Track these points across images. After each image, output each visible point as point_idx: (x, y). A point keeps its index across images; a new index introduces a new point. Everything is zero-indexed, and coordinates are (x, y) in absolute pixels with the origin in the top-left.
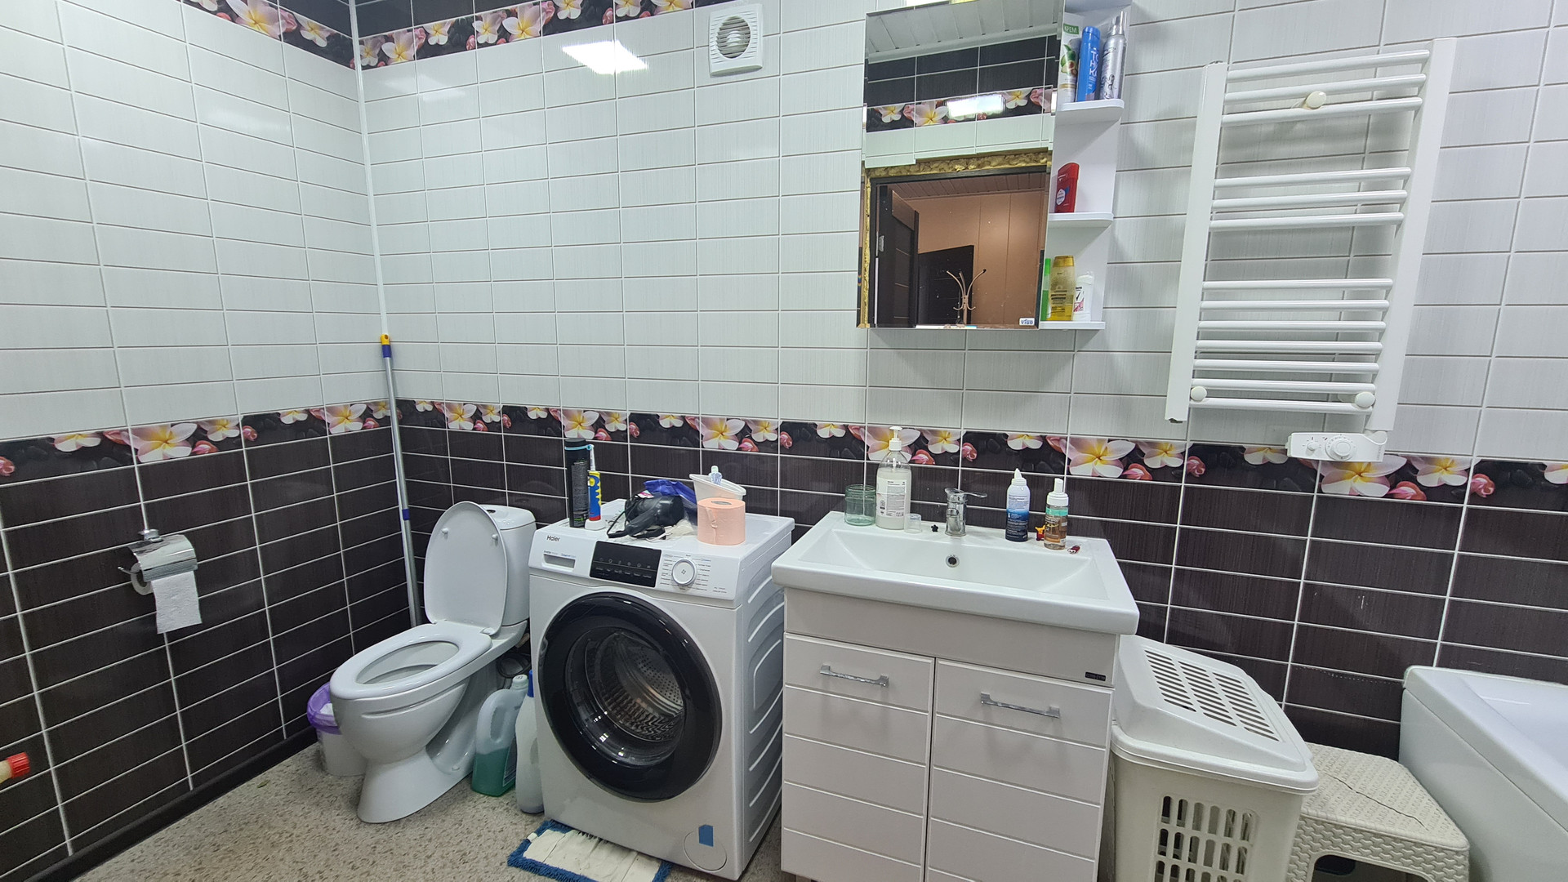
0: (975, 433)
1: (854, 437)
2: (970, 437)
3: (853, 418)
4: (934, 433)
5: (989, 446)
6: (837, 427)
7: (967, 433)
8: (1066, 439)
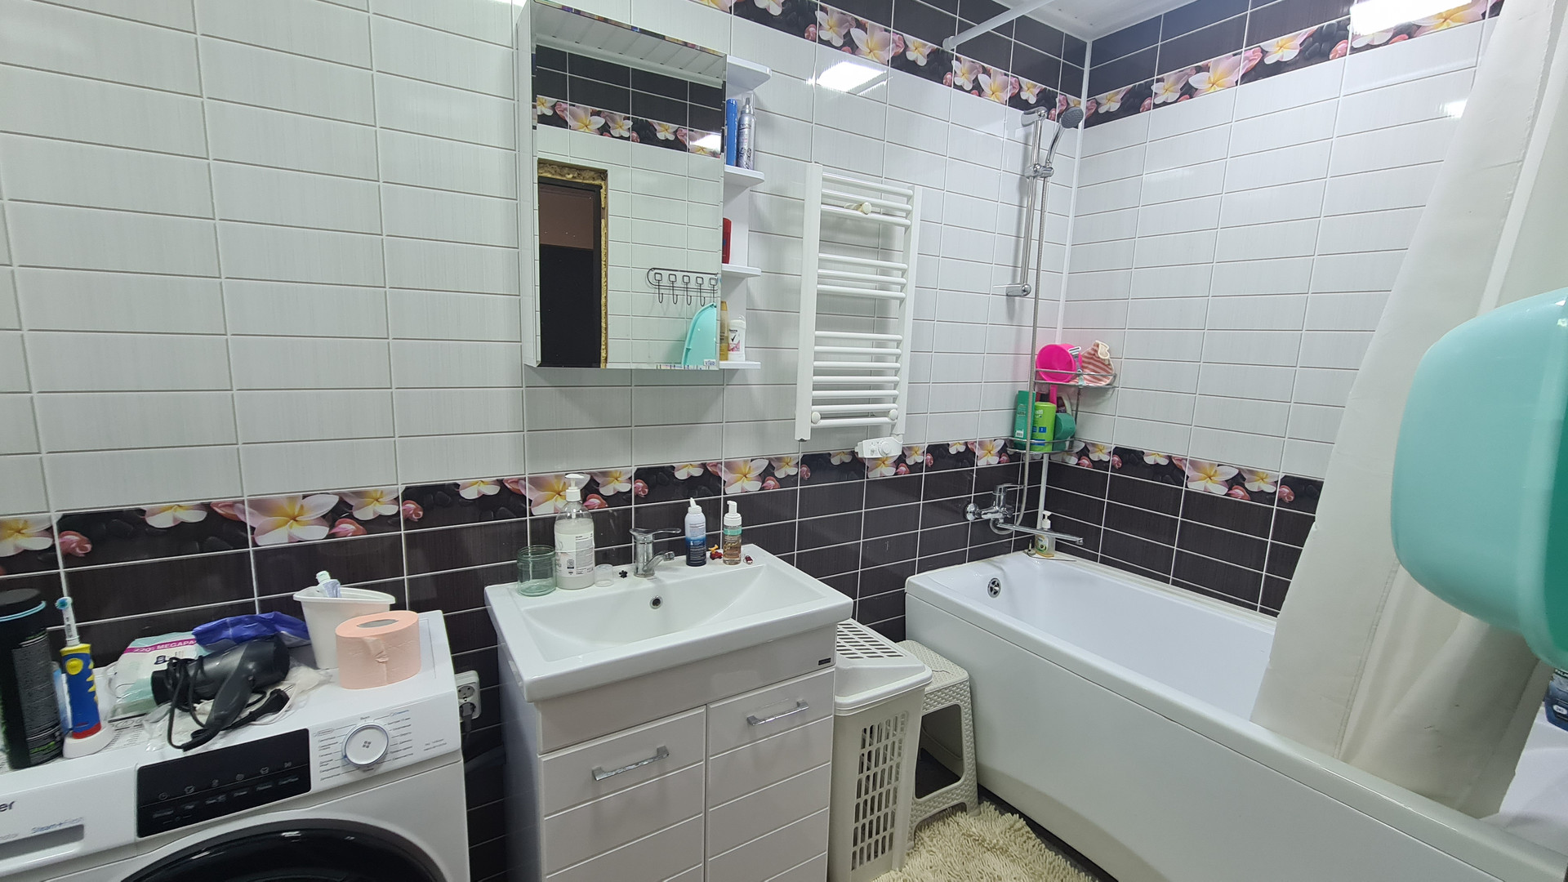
0: (645, 468)
1: (512, 493)
2: (642, 474)
3: (509, 470)
4: (604, 474)
5: (657, 479)
6: (488, 483)
7: (638, 469)
8: (721, 463)
